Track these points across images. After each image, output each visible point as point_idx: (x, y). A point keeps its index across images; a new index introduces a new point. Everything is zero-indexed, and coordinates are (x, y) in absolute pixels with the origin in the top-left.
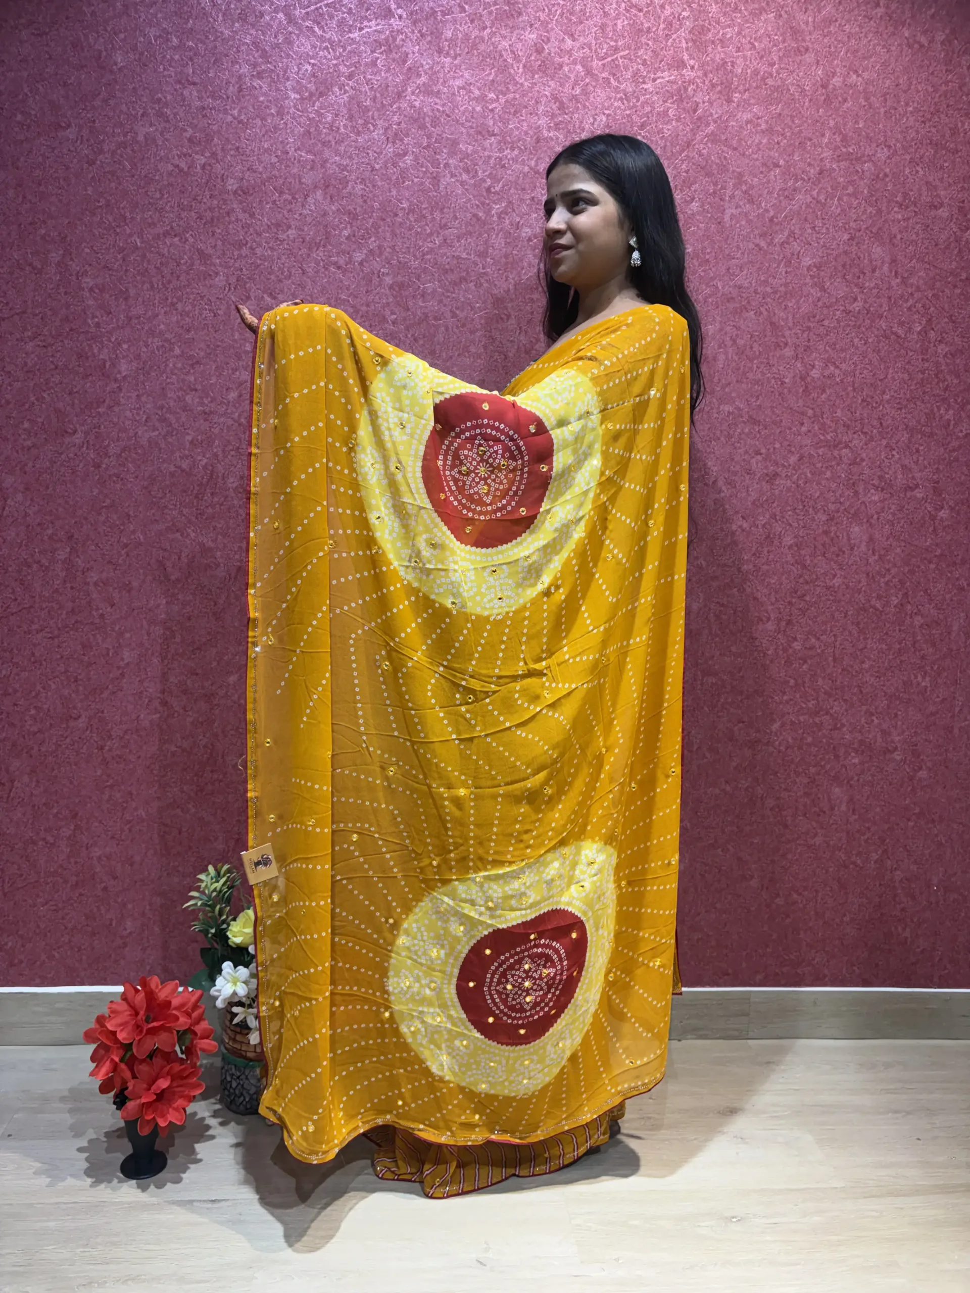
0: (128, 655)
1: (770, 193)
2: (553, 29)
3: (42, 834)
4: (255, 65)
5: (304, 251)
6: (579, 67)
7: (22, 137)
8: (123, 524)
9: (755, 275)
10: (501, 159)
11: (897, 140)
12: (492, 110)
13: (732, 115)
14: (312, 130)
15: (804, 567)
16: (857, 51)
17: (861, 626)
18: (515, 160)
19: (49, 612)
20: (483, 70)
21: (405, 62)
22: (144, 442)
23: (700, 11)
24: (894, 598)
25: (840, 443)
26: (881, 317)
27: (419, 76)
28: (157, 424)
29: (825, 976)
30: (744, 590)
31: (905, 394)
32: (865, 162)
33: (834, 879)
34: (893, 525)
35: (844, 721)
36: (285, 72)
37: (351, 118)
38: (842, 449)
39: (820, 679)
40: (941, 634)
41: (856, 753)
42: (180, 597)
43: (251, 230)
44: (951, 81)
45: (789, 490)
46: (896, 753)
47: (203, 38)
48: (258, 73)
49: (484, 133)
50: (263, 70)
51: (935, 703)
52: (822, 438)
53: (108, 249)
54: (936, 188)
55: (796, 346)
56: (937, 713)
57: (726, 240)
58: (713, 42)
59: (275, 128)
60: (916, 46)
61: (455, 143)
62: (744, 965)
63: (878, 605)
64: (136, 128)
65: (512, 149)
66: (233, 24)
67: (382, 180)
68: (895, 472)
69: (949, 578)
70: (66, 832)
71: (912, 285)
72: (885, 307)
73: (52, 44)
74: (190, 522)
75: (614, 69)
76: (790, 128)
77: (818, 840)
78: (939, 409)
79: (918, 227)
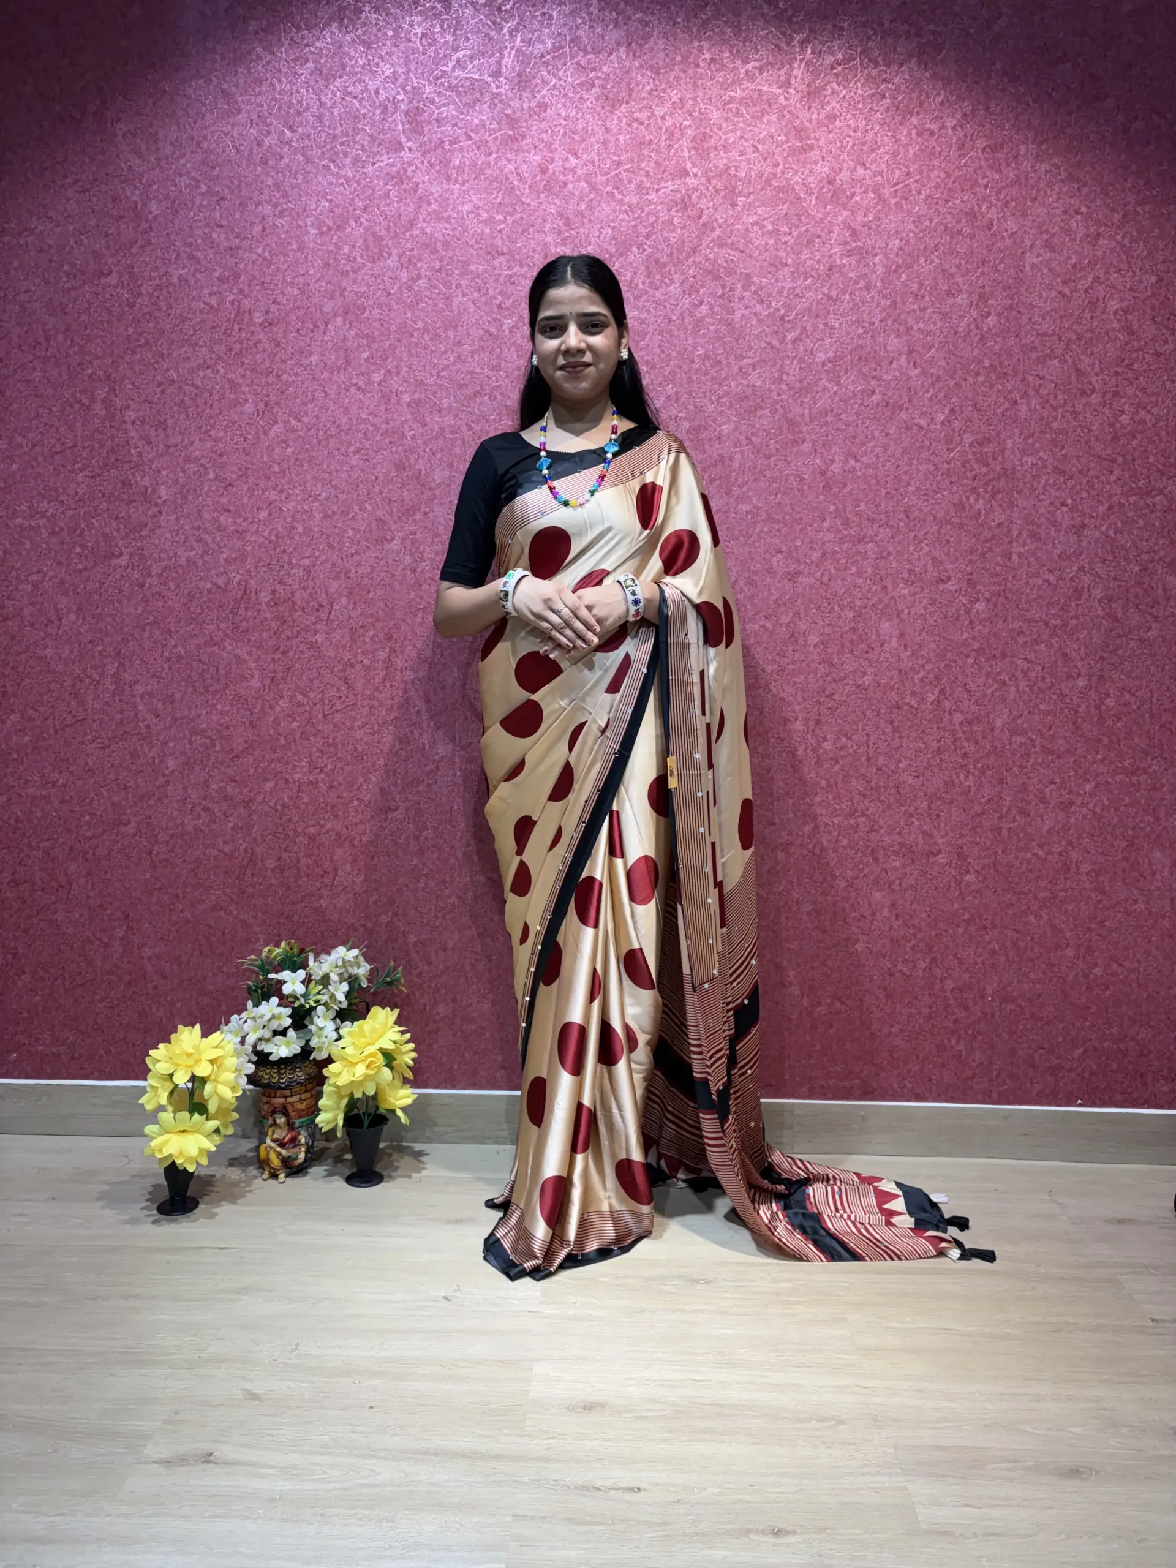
0: (171, 763)
1: (780, 292)
2: (556, 149)
3: (98, 935)
4: (275, 206)
5: (326, 375)
6: (583, 184)
7: (69, 285)
8: (165, 639)
9: (768, 373)
10: (511, 276)
11: (911, 231)
12: (500, 231)
13: (738, 219)
14: (331, 261)
15: (831, 665)
16: (863, 144)
17: (896, 724)
18: (524, 277)
19: (101, 723)
20: (492, 194)
21: (415, 191)
22: (183, 561)
23: (701, 120)
24: (930, 695)
25: (865, 536)
26: (901, 408)
27: (429, 203)
28: (194, 543)
29: (874, 1090)
30: (770, 690)
31: (931, 485)
32: (876, 255)
33: (879, 988)
34: (925, 619)
35: (882, 822)
36: (305, 210)
37: (367, 248)
38: (867, 543)
39: (854, 782)
40: (983, 732)
41: (897, 856)
42: (219, 707)
43: (277, 358)
44: (965, 165)
45: (812, 587)
46: (940, 856)
47: (229, 183)
48: (280, 212)
49: (494, 253)
50: (284, 210)
51: (981, 803)
52: (846, 533)
53: (148, 383)
54: (952, 275)
55: (814, 442)
56: (983, 813)
57: (737, 340)
58: (715, 148)
59: (296, 262)
60: (926, 135)
61: (466, 264)
62: (787, 1077)
63: (913, 702)
64: (170, 270)
65: (521, 266)
66: (256, 167)
67: (397, 304)
68: (925, 565)
69: (988, 673)
70: (120, 932)
71: (932, 375)
72: (905, 398)
73: (94, 199)
74: (226, 635)
75: (618, 186)
76: (798, 227)
77: (859, 947)
78: (968, 499)
79: (935, 316)
